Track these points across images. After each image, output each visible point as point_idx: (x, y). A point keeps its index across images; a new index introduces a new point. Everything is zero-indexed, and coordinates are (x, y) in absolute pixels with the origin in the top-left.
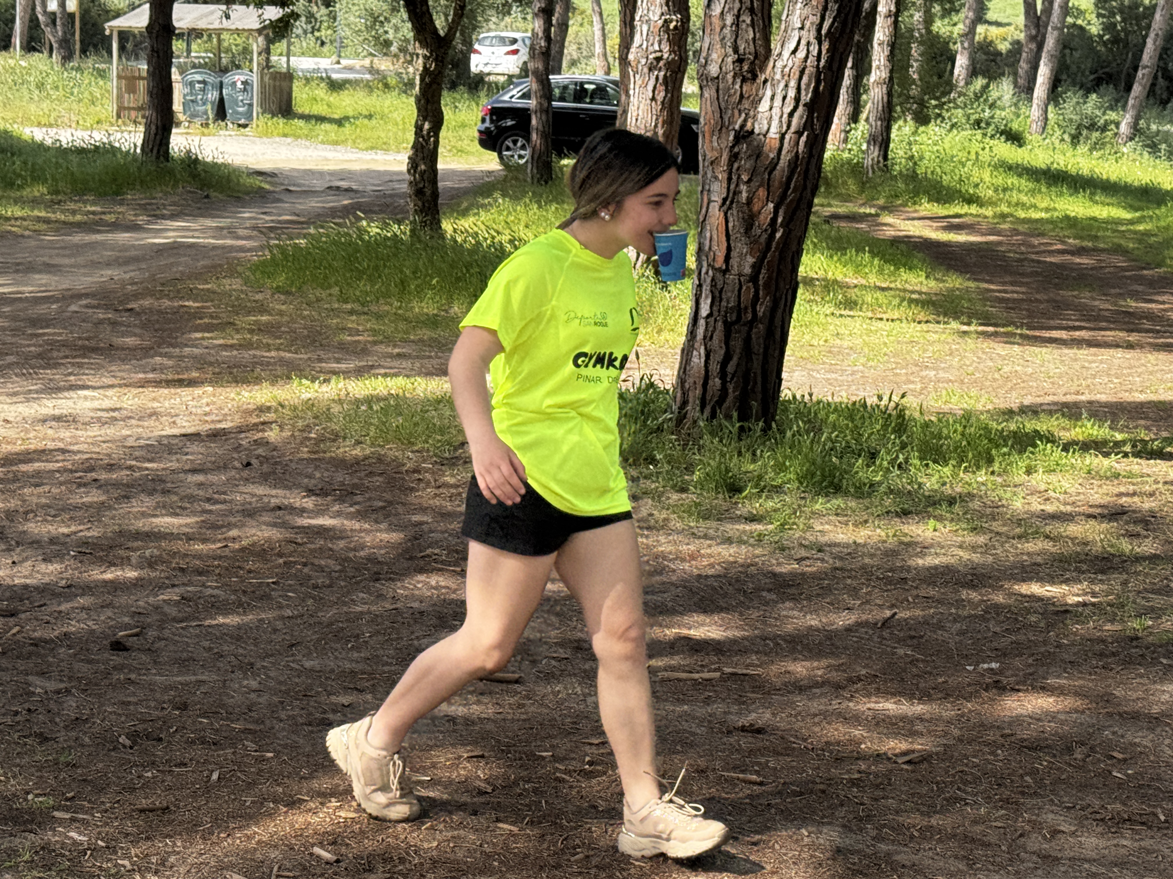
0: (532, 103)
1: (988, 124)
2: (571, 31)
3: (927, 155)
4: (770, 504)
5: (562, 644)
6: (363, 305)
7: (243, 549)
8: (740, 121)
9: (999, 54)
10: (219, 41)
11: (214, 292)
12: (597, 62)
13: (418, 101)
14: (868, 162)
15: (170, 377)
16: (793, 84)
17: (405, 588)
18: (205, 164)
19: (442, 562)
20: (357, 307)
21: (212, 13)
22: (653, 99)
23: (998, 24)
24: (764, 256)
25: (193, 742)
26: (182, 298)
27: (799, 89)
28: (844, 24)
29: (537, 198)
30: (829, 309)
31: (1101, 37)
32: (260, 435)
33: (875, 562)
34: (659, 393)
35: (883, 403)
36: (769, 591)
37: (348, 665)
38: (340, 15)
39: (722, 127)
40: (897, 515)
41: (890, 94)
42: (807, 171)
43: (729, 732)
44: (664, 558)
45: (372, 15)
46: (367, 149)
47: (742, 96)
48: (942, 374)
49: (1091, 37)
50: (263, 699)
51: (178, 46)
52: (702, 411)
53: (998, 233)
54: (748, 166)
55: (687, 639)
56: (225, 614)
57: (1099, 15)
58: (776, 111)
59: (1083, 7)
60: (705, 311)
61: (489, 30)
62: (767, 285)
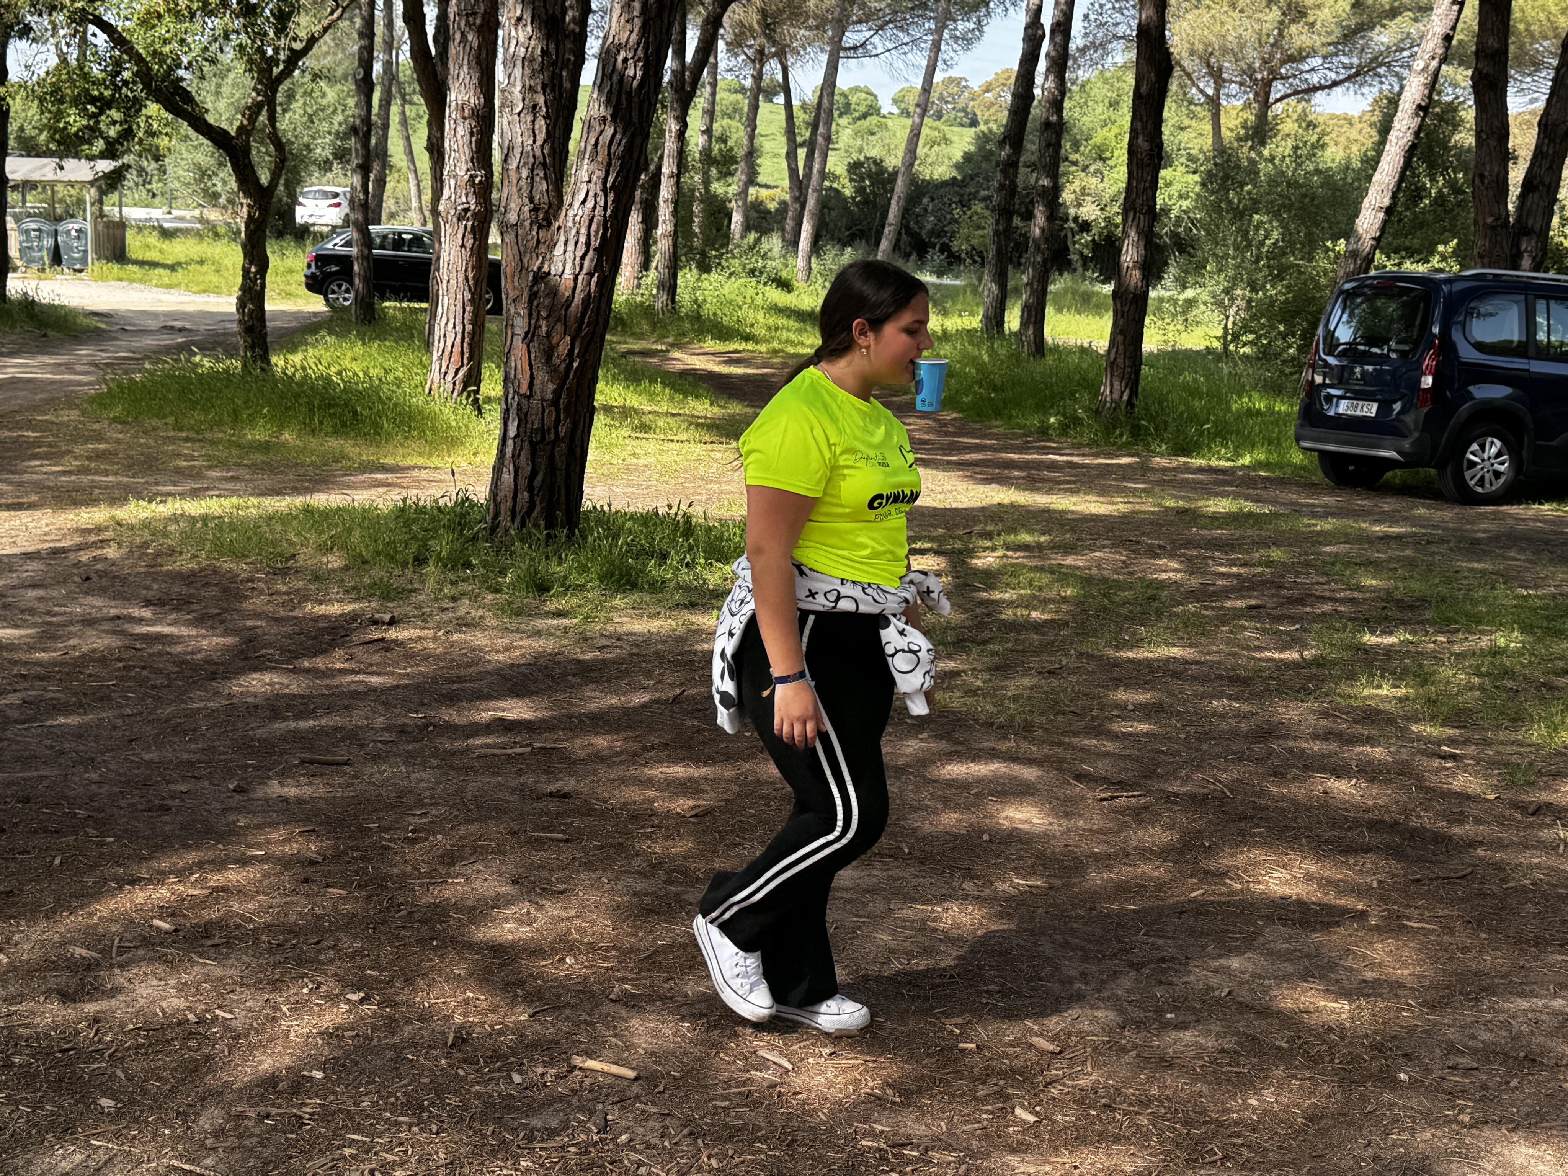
0: (354, 251)
1: (761, 273)
2: (389, 186)
3: (709, 299)
4: (575, 601)
5: (387, 729)
6: (198, 433)
7: (83, 656)
8: (538, 263)
9: (768, 212)
10: (53, 192)
11: (52, 423)
12: (414, 215)
13: (244, 247)
14: (659, 305)
15: (10, 501)
16: (583, 230)
17: (241, 686)
18: (42, 305)
19: (276, 661)
20: (192, 434)
21: (45, 166)
22: (463, 246)
23: (767, 187)
24: (564, 383)
25: (36, 832)
26: (21, 428)
27: (589, 235)
28: (626, 178)
29: (361, 336)
30: (625, 432)
31: (853, 198)
32: (99, 552)
33: (667, 647)
34: (473, 505)
35: (673, 512)
36: (574, 675)
37: (186, 756)
38: (169, 168)
39: (523, 268)
40: (686, 607)
41: (675, 245)
42: (599, 308)
43: (539, 798)
44: (481, 651)
45: (200, 168)
46: (199, 292)
47: (538, 241)
48: (724, 487)
49: (845, 199)
50: (105, 789)
51: (12, 197)
52: (513, 521)
53: (771, 367)
54: (547, 302)
55: (502, 720)
56: (66, 716)
57: (851, 180)
58: (569, 255)
59: (837, 173)
60: (512, 432)
61: (312, 185)
62: (567, 409)
